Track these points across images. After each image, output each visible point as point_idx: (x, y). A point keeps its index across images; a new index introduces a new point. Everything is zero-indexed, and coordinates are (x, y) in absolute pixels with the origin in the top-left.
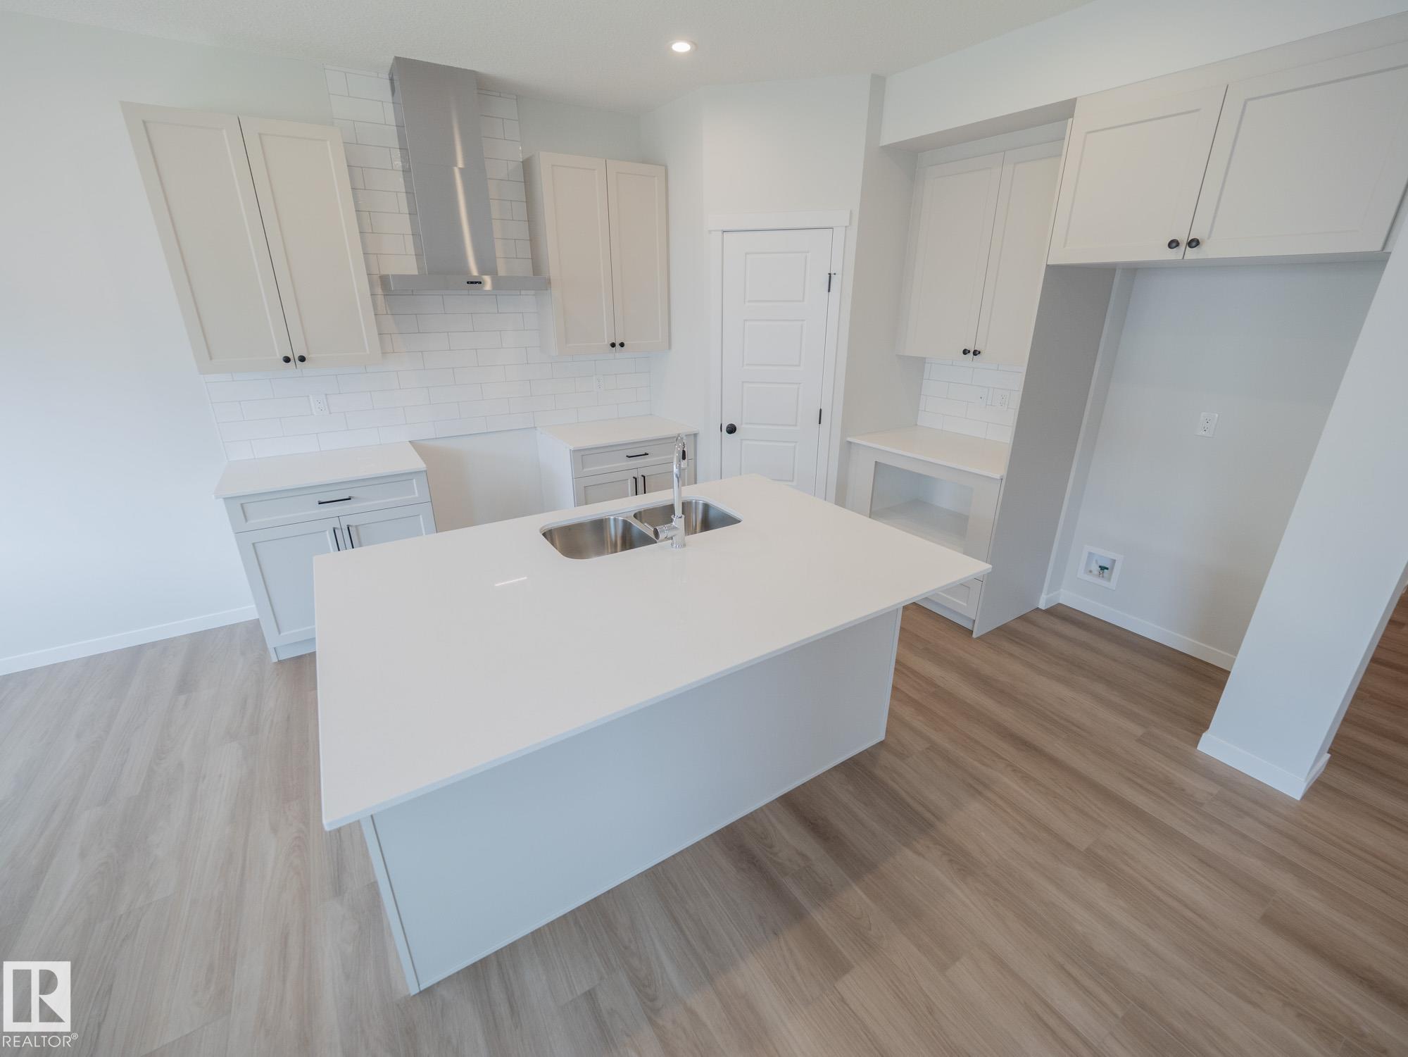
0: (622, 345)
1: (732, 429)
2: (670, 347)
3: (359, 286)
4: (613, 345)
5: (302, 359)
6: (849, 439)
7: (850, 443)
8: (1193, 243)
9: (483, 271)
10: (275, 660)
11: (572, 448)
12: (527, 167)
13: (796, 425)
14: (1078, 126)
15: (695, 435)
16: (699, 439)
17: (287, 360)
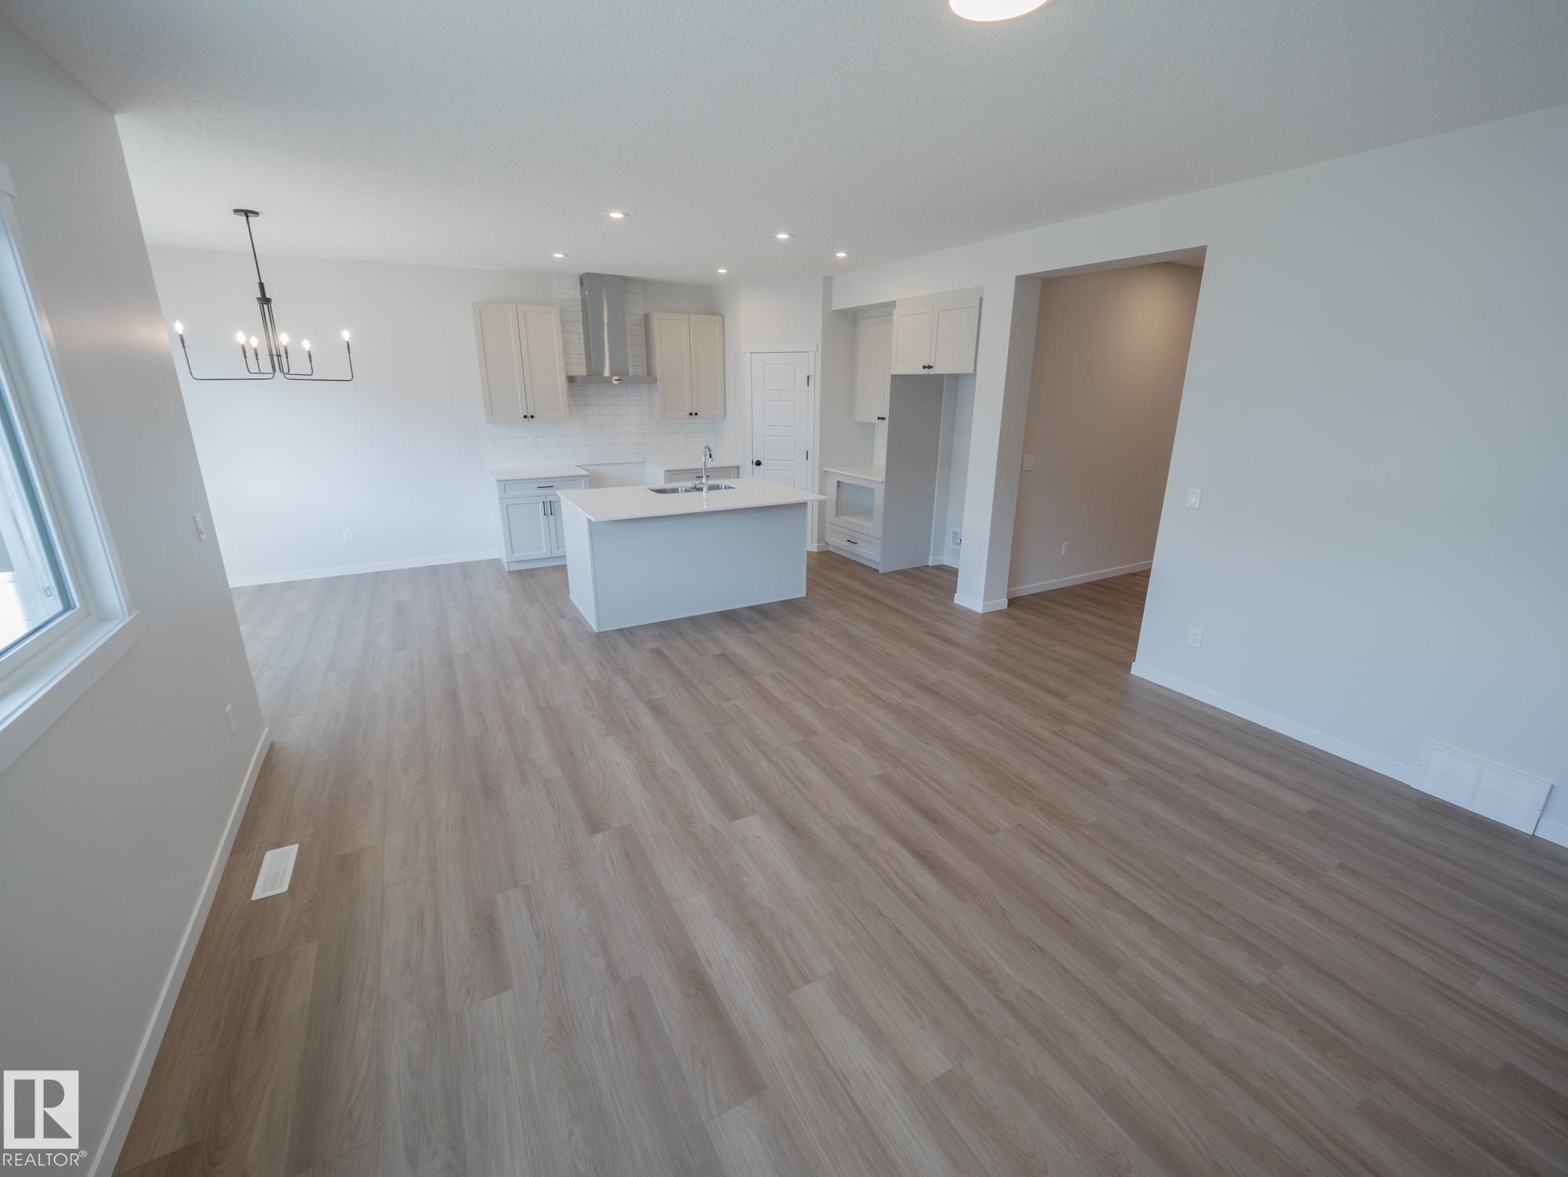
0: (696, 414)
1: (758, 463)
2: (725, 417)
3: (562, 381)
4: (691, 414)
5: (532, 417)
6: (825, 469)
7: (826, 471)
8: (930, 367)
9: (613, 374)
10: (507, 570)
11: (665, 469)
12: (646, 318)
13: (794, 460)
14: (896, 313)
15: (738, 467)
16: (741, 469)
17: (525, 417)
